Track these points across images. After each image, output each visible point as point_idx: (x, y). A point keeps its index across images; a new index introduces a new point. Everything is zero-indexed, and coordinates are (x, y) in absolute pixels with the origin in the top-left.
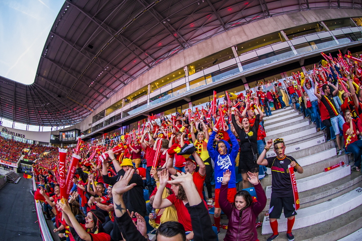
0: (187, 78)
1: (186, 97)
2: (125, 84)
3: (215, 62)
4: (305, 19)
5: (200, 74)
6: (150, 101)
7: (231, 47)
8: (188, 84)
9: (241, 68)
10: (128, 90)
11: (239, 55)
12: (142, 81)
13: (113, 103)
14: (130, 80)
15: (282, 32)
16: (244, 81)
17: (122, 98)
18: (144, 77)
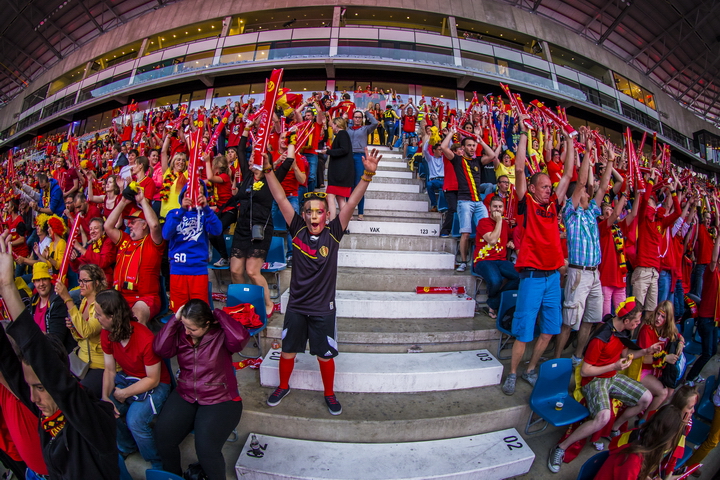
0: (222, 40)
1: (207, 76)
2: (103, 32)
3: (289, 24)
4: (514, 20)
5: (251, 38)
6: (137, 74)
7: (334, 7)
8: (219, 52)
9: (333, 50)
10: (102, 46)
11: (342, 25)
12: (135, 30)
13: (68, 69)
14: (115, 22)
15: (452, 21)
16: (331, 73)
17: (87, 60)
18: (142, 21)
